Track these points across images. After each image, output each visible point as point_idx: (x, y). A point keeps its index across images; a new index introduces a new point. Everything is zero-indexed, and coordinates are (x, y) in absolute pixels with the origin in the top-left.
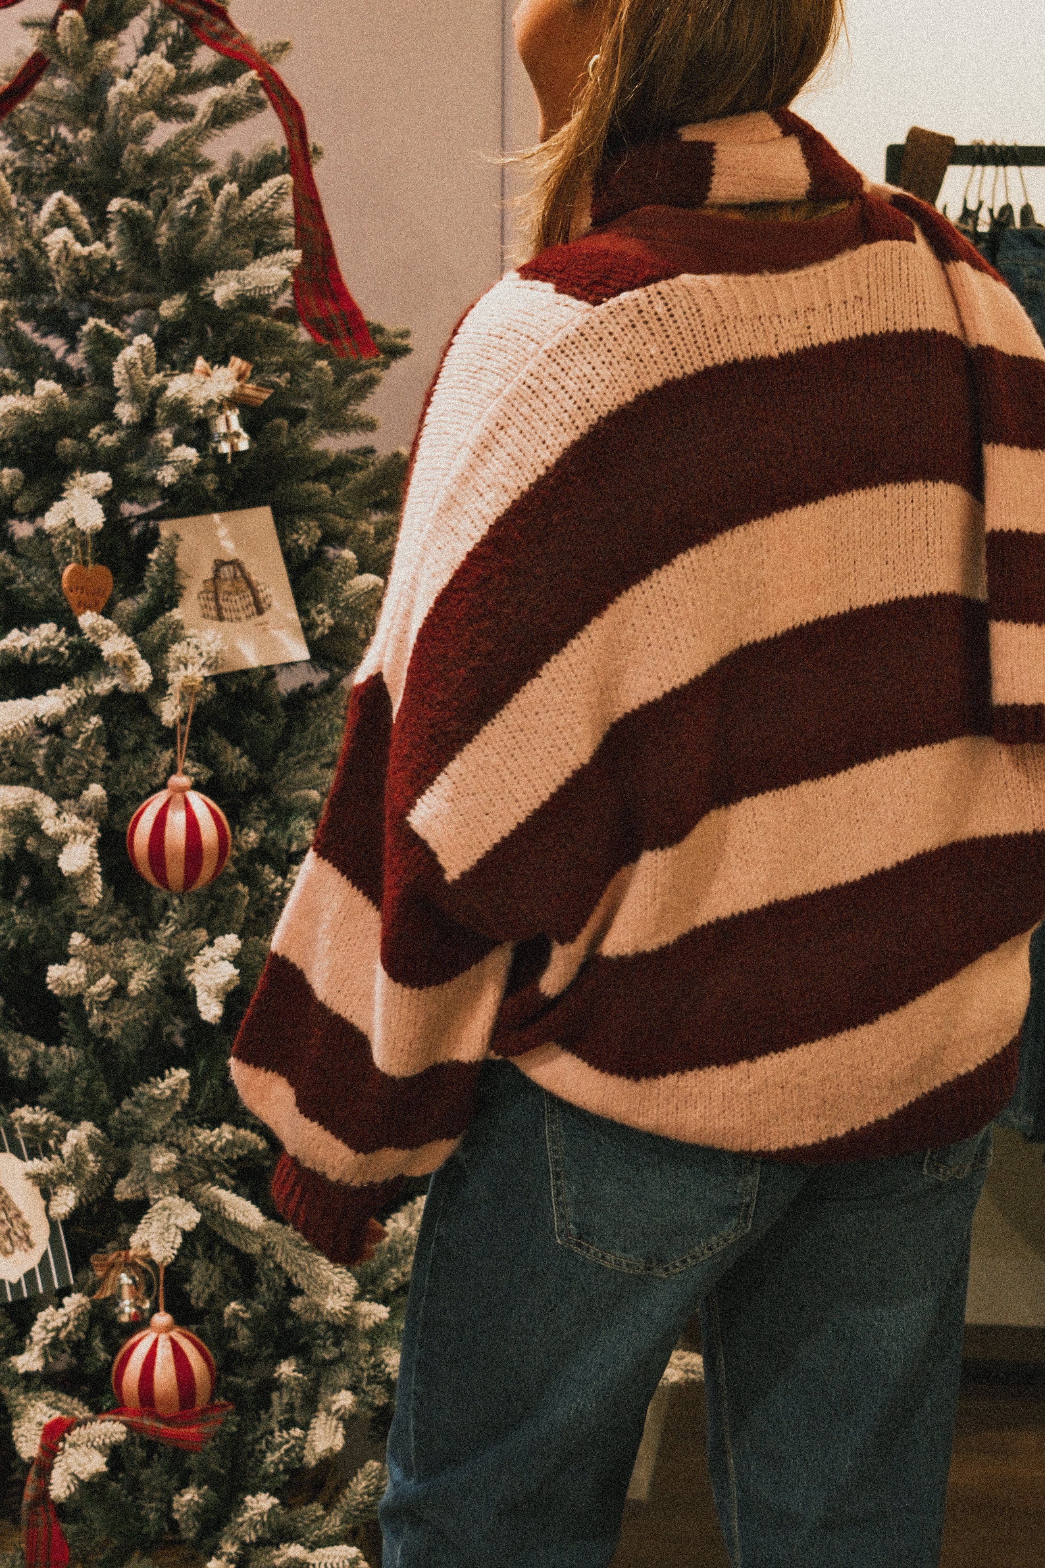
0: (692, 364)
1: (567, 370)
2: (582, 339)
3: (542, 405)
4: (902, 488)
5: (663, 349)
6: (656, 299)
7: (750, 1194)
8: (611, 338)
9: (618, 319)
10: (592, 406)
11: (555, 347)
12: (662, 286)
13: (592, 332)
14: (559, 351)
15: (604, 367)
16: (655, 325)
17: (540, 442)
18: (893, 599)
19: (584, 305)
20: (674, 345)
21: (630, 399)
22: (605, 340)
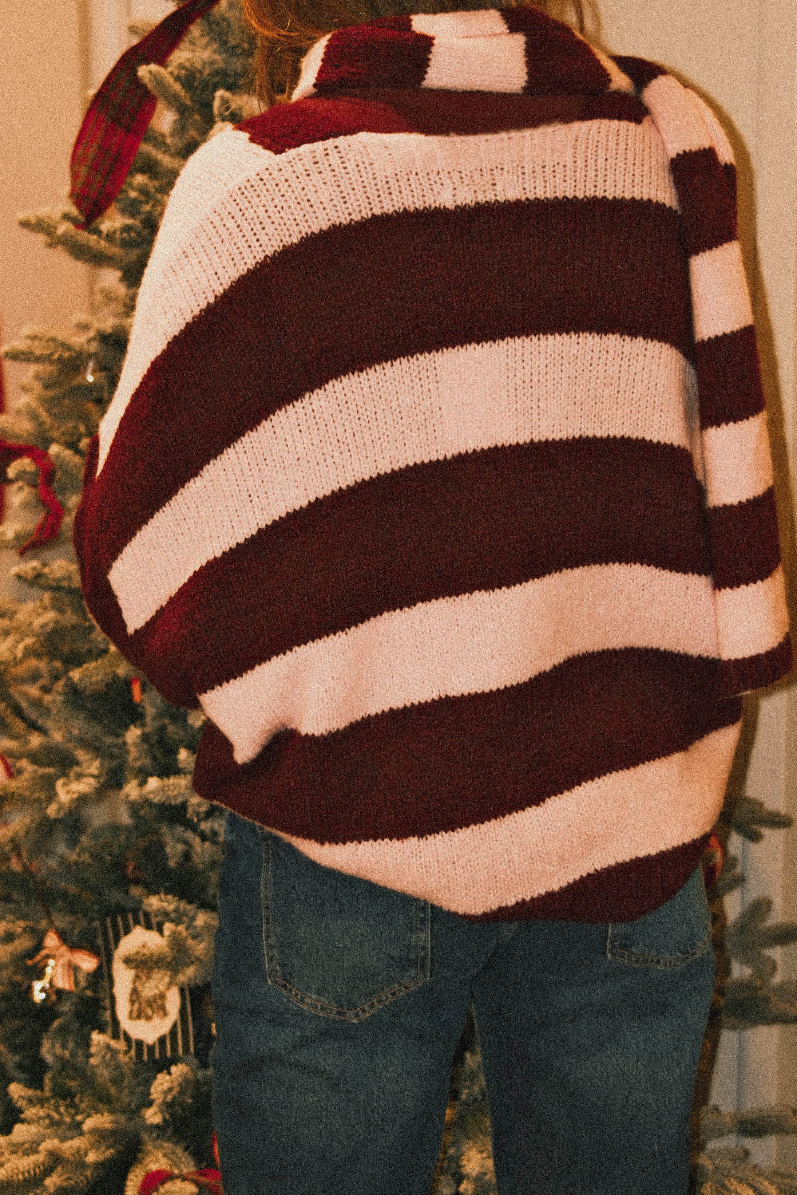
0: (360, 212)
1: (244, 211)
2: (261, 183)
3: (220, 240)
4: (597, 338)
5: (333, 197)
6: (332, 152)
7: (423, 948)
8: (286, 184)
9: (295, 168)
10: (261, 245)
11: (236, 188)
12: (341, 141)
13: (270, 178)
14: (239, 193)
15: (276, 210)
16: (327, 175)
17: (214, 272)
18: (577, 436)
19: (268, 153)
20: (345, 194)
21: (295, 241)
22: (280, 186)
